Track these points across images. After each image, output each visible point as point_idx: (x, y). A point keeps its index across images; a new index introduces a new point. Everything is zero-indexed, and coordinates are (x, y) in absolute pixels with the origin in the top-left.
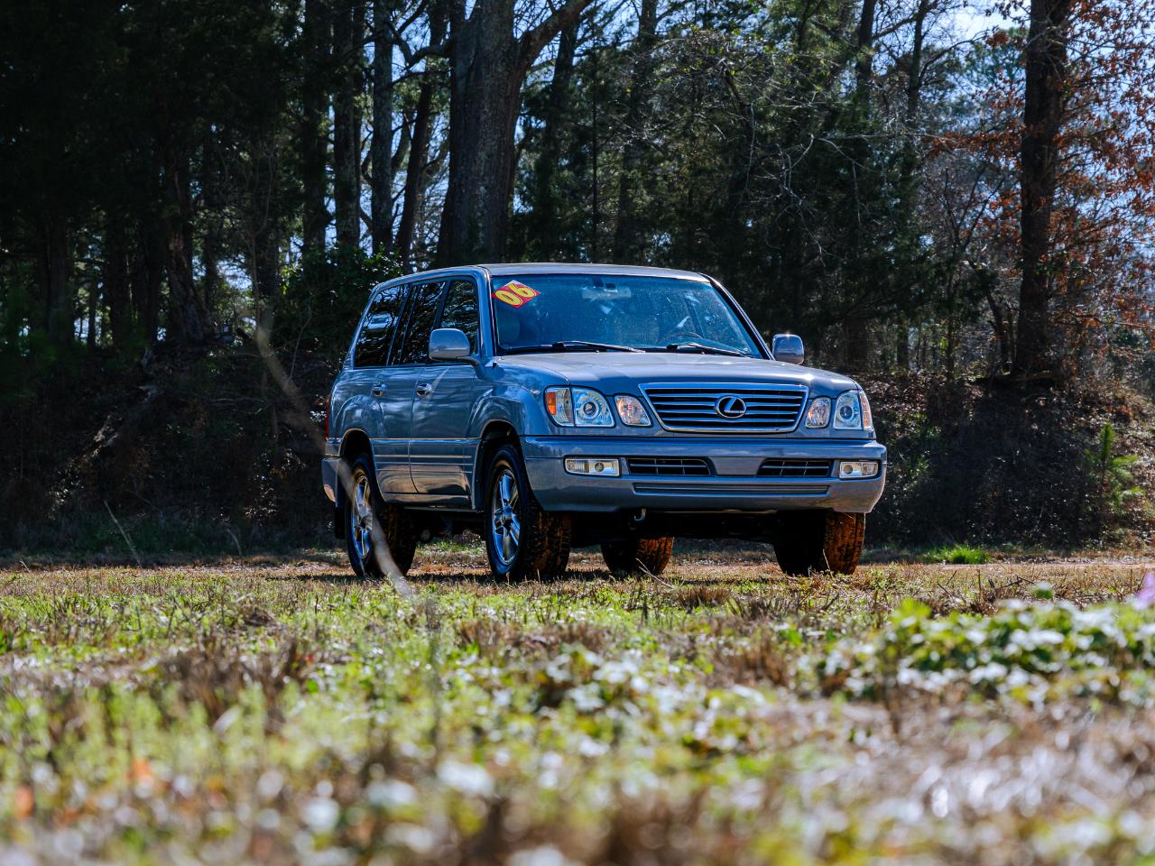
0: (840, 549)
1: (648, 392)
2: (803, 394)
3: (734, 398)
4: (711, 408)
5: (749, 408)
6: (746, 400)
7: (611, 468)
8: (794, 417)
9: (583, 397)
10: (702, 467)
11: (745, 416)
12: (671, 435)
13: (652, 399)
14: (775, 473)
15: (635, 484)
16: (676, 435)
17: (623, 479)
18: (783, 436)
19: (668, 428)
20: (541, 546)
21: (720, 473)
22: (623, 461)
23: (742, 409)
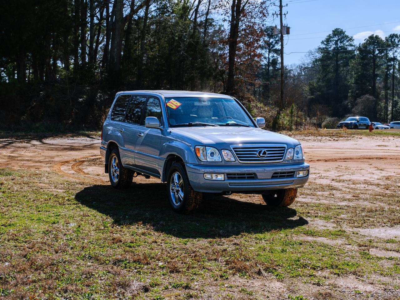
1: (234, 148)
2: (285, 148)
3: (264, 150)
4: (255, 154)
5: (268, 154)
6: (267, 151)
7: (221, 177)
8: (282, 156)
9: (210, 150)
10: (253, 176)
11: (267, 157)
12: (242, 164)
13: (235, 151)
14: (276, 177)
15: (229, 183)
16: (244, 164)
17: (225, 181)
18: (279, 163)
19: (241, 162)
20: (192, 202)
21: (259, 178)
22: (225, 174)
23: (266, 154)
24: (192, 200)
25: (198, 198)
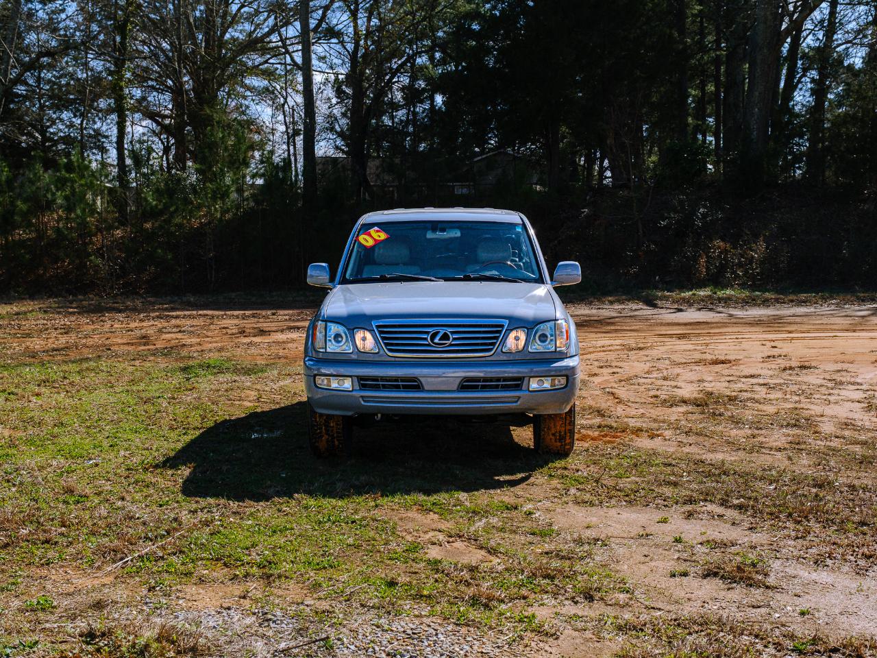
0: (553, 435)
1: (378, 327)
2: (502, 326)
3: (444, 331)
4: (426, 339)
5: (454, 339)
6: (452, 333)
7: (347, 384)
8: (493, 344)
9: (333, 329)
10: (414, 384)
11: (451, 345)
12: (393, 359)
13: (381, 332)
14: (473, 388)
15: (362, 397)
16: (397, 359)
17: (354, 393)
18: (484, 359)
19: (390, 354)
20: (320, 433)
21: (426, 389)
22: (355, 379)
23: (448, 339)
24: (321, 429)
25: (332, 425)
